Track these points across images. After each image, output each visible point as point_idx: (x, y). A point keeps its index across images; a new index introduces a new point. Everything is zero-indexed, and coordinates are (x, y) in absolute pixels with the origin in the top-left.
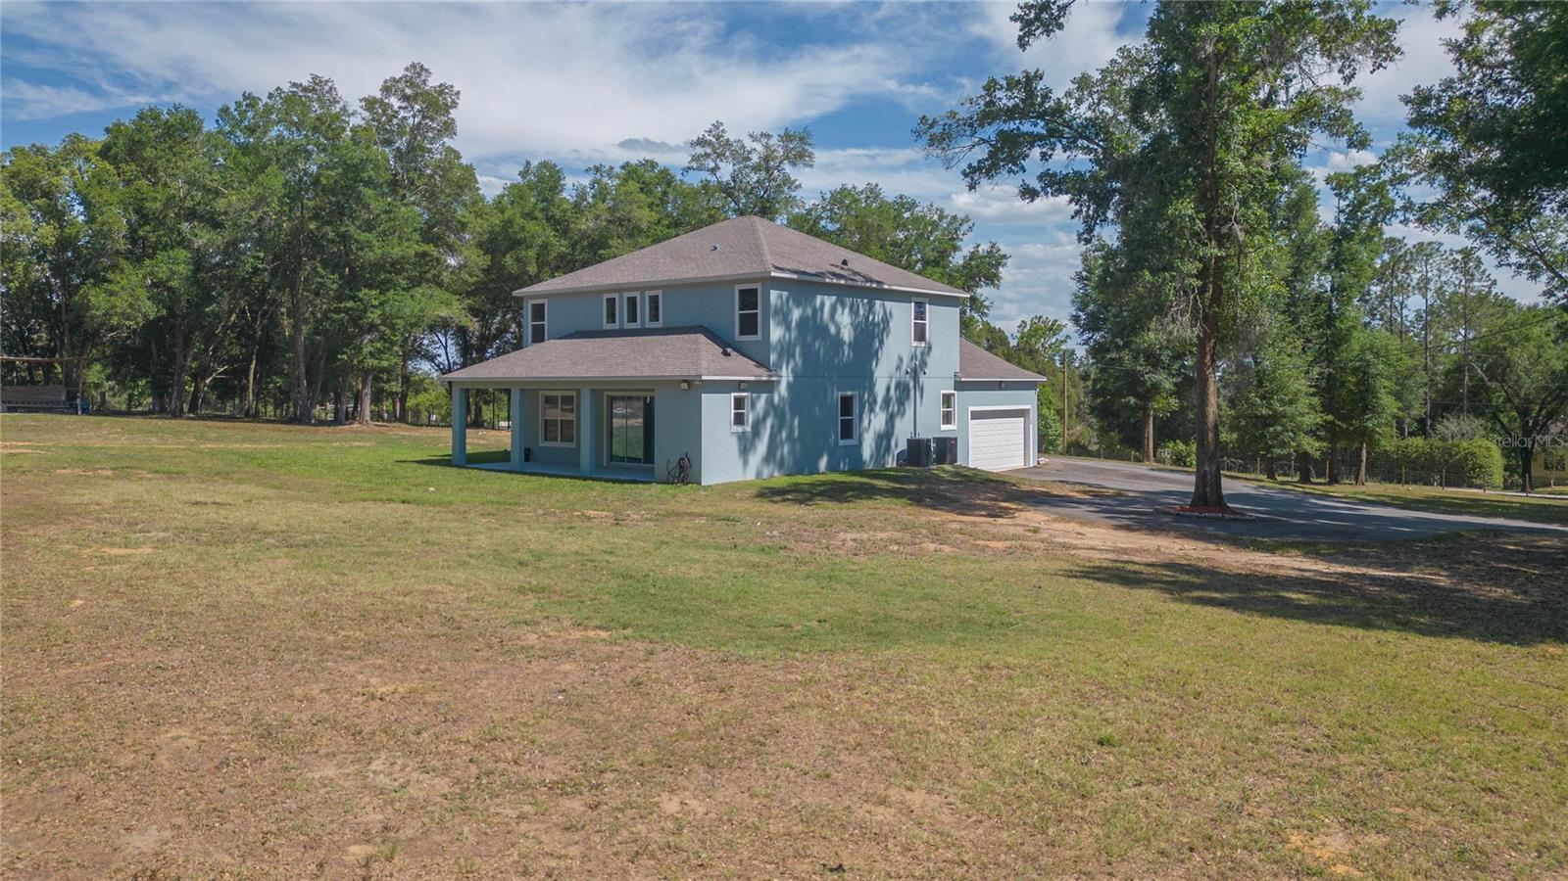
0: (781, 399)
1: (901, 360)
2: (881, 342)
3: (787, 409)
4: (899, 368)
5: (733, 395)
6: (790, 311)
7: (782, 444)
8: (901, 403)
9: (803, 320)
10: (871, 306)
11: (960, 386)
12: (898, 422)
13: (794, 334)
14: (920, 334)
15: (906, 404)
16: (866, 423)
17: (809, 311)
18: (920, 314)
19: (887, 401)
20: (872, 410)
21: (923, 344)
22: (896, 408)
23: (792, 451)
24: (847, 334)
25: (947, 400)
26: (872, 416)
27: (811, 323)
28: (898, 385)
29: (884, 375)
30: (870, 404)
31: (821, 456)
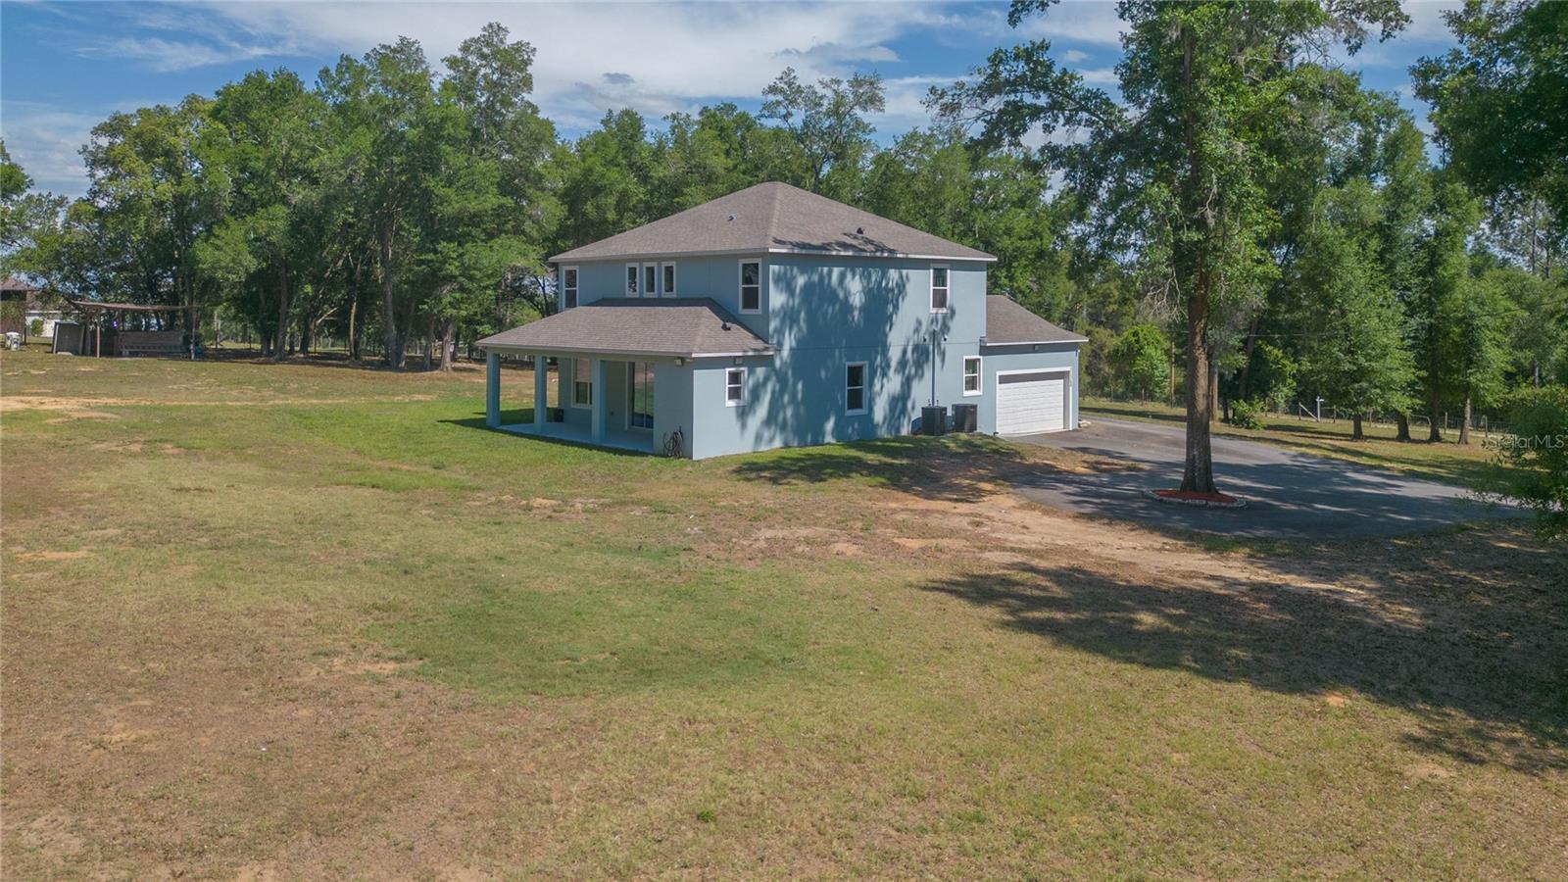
0: (783, 363)
1: (919, 323)
2: (896, 307)
3: (790, 373)
4: (917, 330)
5: (728, 370)
6: (794, 278)
7: (784, 407)
8: (919, 365)
9: (808, 288)
10: (884, 275)
11: (985, 350)
12: (915, 385)
13: (797, 301)
14: (940, 300)
15: (925, 367)
16: (877, 387)
17: (816, 278)
18: (940, 279)
19: (903, 364)
20: (884, 375)
21: (944, 311)
22: (913, 371)
23: (796, 415)
24: (857, 300)
25: (972, 365)
26: (885, 380)
27: (817, 289)
28: (916, 348)
29: (899, 338)
30: (883, 369)
31: (828, 419)
